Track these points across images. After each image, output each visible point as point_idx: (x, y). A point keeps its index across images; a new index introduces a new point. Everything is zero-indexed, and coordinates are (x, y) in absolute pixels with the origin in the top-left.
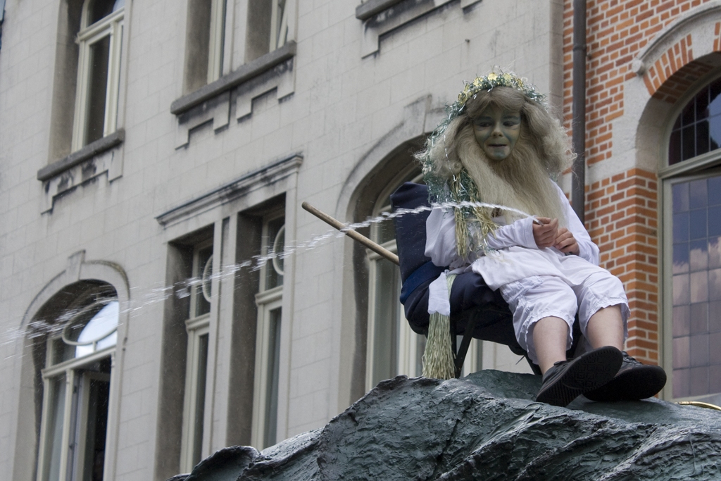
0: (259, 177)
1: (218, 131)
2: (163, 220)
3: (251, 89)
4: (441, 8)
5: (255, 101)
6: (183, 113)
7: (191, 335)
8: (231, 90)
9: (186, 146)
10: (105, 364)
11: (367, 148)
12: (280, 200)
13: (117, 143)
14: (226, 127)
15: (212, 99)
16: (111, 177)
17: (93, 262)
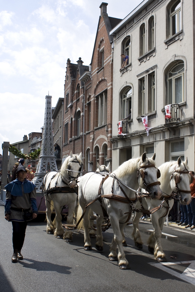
0: (151, 69)
1: (145, 62)
2: (138, 76)
3: (149, 55)
4: (177, 40)
5: (150, 57)
6: (140, 60)
7: (142, 93)
8: (146, 56)
9: (140, 65)
10: (131, 98)
11: (166, 63)
12: (154, 72)
13: (131, 65)
14: (146, 61)
15: (143, 58)
16: (130, 70)
17: (128, 83)
